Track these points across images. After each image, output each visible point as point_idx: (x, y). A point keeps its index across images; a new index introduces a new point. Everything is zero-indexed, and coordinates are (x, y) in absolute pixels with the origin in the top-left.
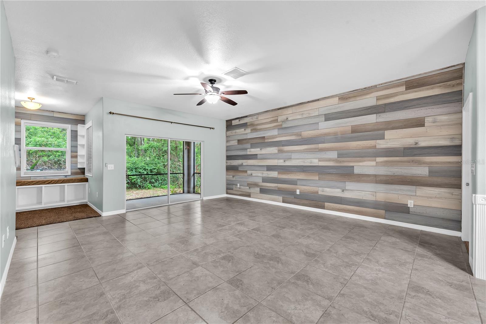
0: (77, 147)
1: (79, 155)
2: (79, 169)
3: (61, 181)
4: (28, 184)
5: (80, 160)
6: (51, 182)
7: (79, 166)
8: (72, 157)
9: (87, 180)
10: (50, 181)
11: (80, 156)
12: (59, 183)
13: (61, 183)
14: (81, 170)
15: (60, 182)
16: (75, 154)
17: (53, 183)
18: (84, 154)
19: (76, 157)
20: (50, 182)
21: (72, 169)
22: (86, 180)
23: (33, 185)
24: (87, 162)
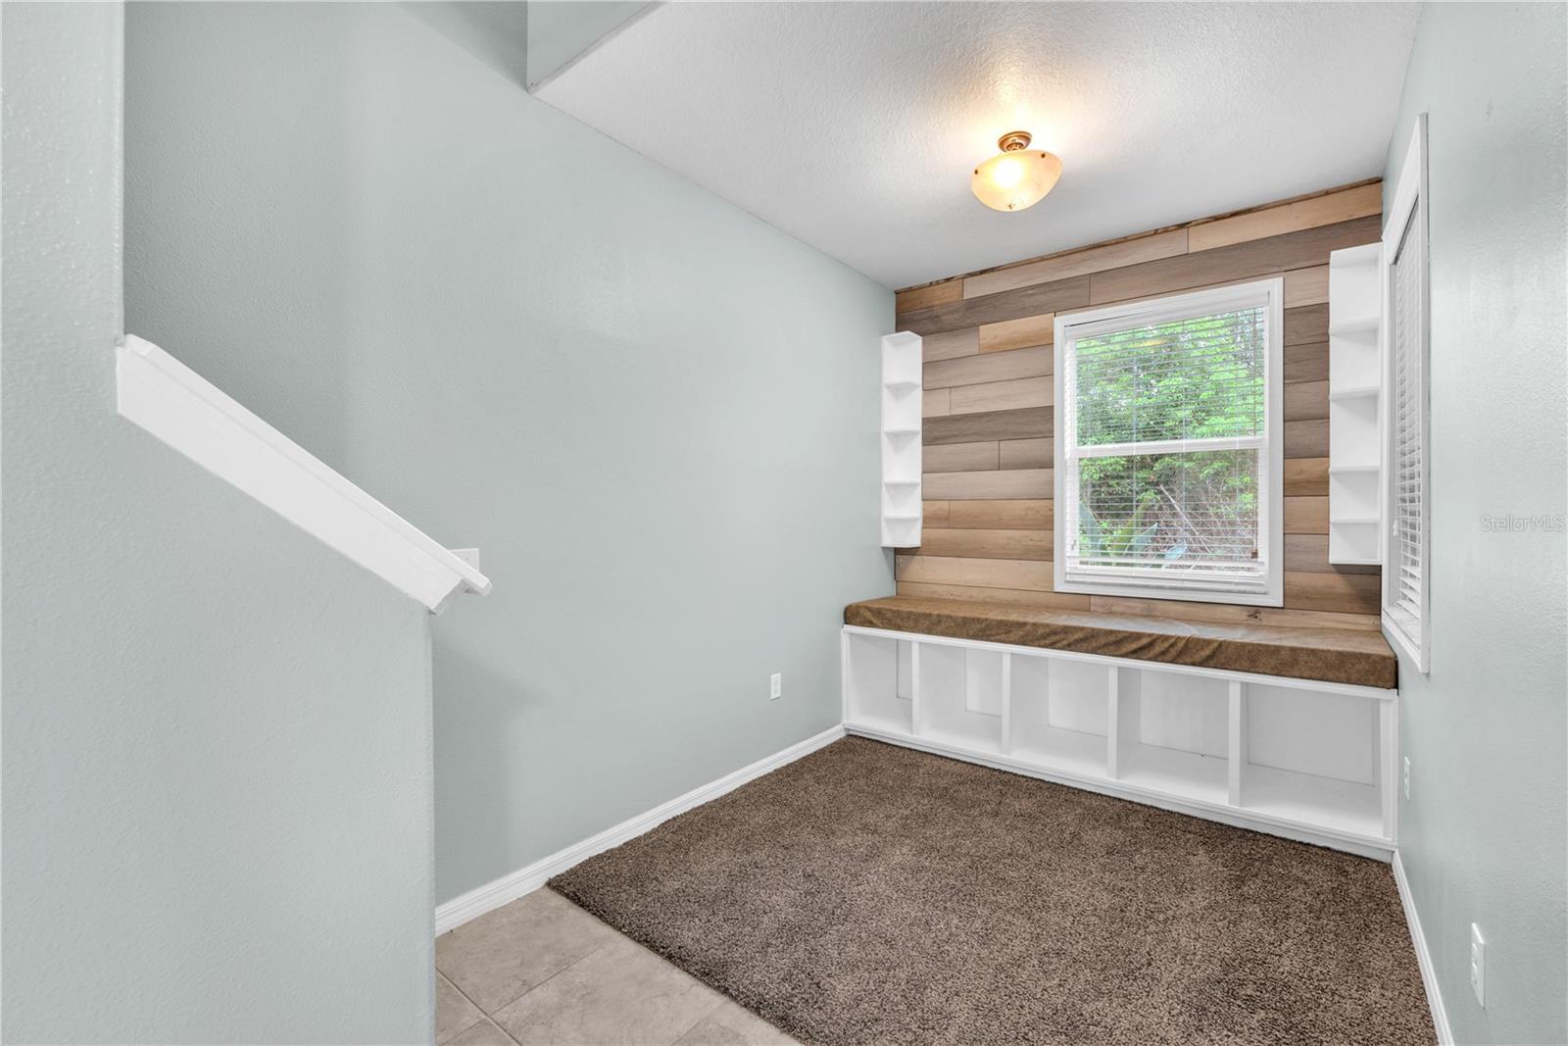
0: (1325, 417)
1: (1337, 474)
2: (1343, 570)
3: (1207, 652)
4: (1047, 642)
5: (1343, 506)
6: (1151, 644)
7: (1341, 552)
8: (1292, 488)
9: (1389, 676)
10: (1144, 641)
11: (1351, 476)
12: (1193, 664)
13: (1201, 664)
14: (1356, 579)
15: (1198, 658)
16: (1309, 466)
17: (1163, 653)
18: (1377, 463)
19: (1320, 486)
20: (1142, 649)
21: (1292, 570)
22: (1386, 673)
23: (1069, 647)
24: (1391, 524)
